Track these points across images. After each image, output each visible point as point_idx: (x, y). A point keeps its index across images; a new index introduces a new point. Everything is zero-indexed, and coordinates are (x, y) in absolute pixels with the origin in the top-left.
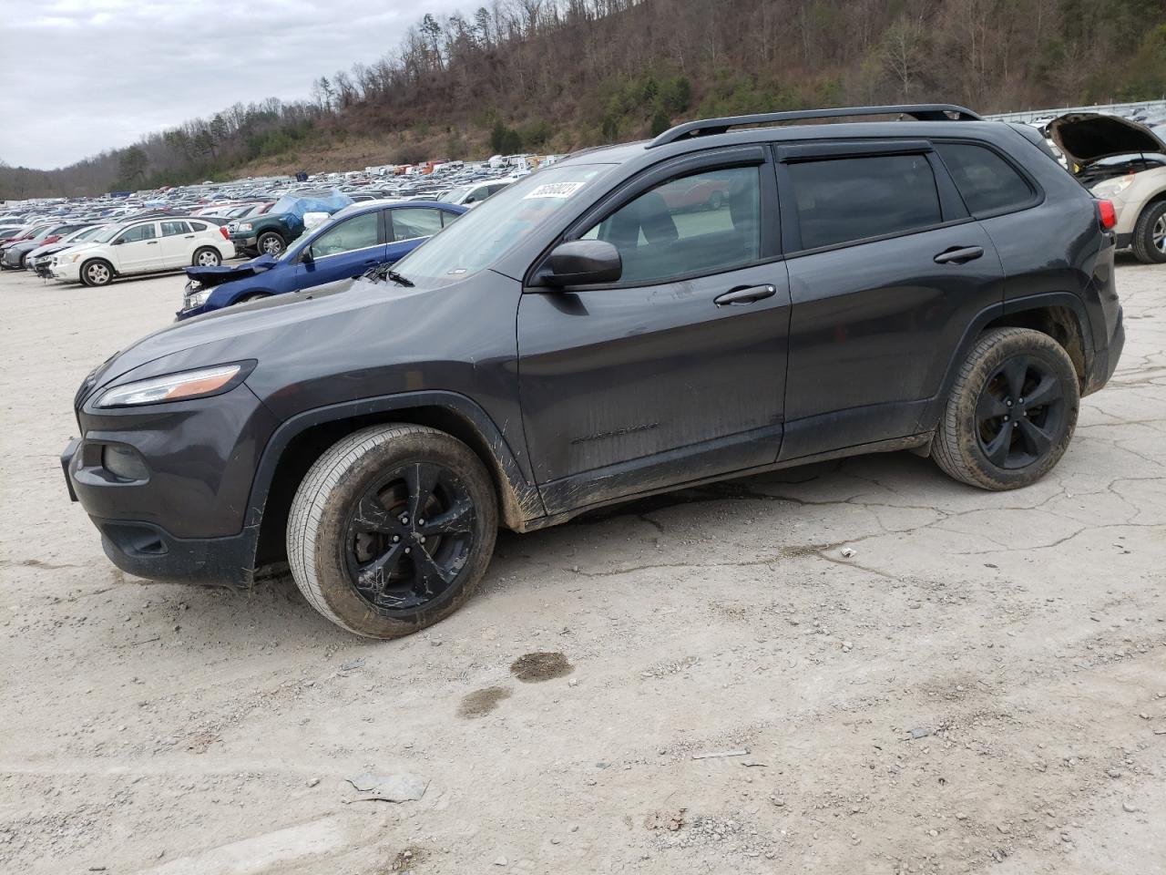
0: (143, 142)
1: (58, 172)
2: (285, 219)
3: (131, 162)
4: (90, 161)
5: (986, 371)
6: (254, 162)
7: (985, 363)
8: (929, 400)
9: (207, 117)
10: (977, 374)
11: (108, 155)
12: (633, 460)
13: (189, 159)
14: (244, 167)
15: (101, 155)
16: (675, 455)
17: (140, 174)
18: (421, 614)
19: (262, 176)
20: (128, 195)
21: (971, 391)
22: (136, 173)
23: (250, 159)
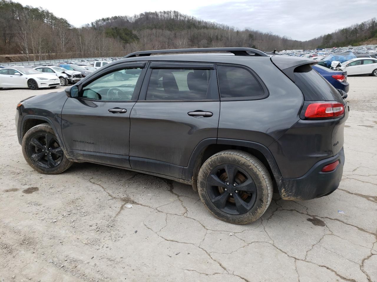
0: (336, 32)
1: (306, 42)
2: (326, 63)
3: (326, 39)
4: (316, 38)
5: (211, 165)
6: (371, 39)
7: (211, 162)
8: (184, 167)
9: (360, 23)
10: (207, 165)
11: (322, 37)
12: (88, 151)
13: (347, 38)
14: (367, 41)
15: (321, 36)
16: (98, 154)
17: (328, 43)
18: (46, 170)
19: (371, 44)
20: (322, 50)
21: (203, 171)
22: (327, 42)
23: (370, 38)
